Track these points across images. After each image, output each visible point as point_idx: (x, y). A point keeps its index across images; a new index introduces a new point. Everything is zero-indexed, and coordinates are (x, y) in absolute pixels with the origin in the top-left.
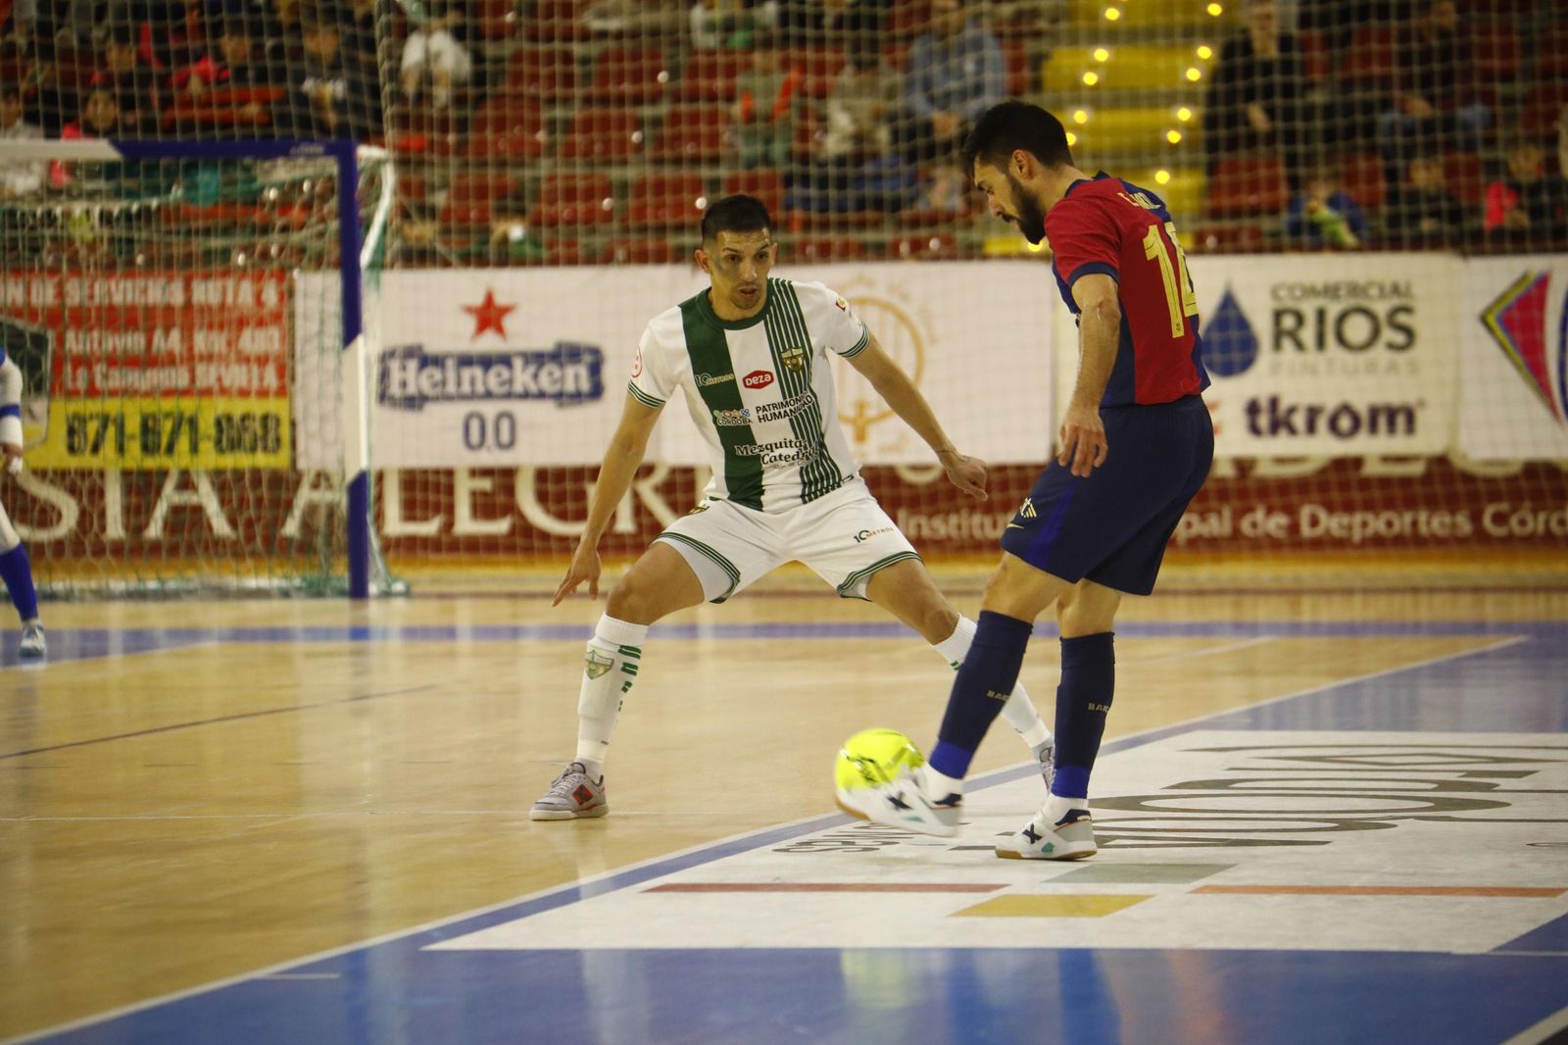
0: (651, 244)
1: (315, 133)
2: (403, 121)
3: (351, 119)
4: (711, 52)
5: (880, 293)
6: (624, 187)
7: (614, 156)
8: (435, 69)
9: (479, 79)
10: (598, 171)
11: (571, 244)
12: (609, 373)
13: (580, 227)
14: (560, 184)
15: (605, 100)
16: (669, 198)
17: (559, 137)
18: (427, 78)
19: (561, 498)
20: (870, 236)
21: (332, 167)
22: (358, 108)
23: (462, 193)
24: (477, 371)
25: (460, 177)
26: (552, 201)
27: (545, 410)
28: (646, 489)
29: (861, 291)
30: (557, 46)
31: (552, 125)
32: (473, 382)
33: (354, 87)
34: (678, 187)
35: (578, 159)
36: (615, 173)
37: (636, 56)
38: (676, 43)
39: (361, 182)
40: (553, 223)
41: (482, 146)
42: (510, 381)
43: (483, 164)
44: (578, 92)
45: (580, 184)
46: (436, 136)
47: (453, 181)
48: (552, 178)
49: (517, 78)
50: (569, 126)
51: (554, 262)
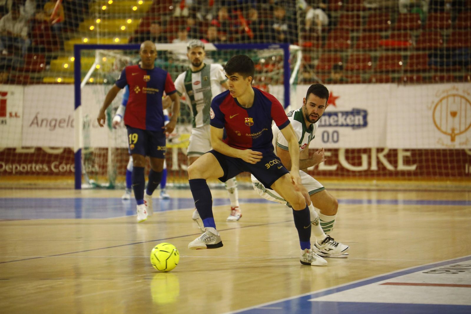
0: (384, 76)
1: (277, 42)
2: (305, 38)
3: (288, 37)
4: (405, 14)
5: (461, 93)
6: (375, 58)
7: (373, 48)
8: (316, 20)
9: (330, 24)
10: (367, 53)
11: (358, 76)
12: (369, 118)
13: (361, 71)
14: (355, 57)
15: (370, 30)
16: (390, 62)
17: (355, 42)
18: (314, 23)
19: (353, 158)
20: (457, 74)
21: (281, 52)
22: (291, 33)
23: (323, 60)
24: (327, 118)
25: (323, 55)
26: (352, 63)
27: (349, 130)
28: (381, 156)
29: (454, 92)
30: (355, 13)
31: (352, 39)
32: (325, 121)
33: (290, 27)
34: (393, 58)
35: (361, 49)
36: (373, 54)
37: (381, 16)
38: (394, 11)
39: (291, 57)
40: (352, 70)
41: (330, 45)
42: (337, 121)
43: (330, 51)
44: (361, 27)
45: (361, 57)
46: (315, 42)
47: (320, 56)
48: (352, 55)
49: (342, 23)
50: (358, 38)
51: (352, 82)
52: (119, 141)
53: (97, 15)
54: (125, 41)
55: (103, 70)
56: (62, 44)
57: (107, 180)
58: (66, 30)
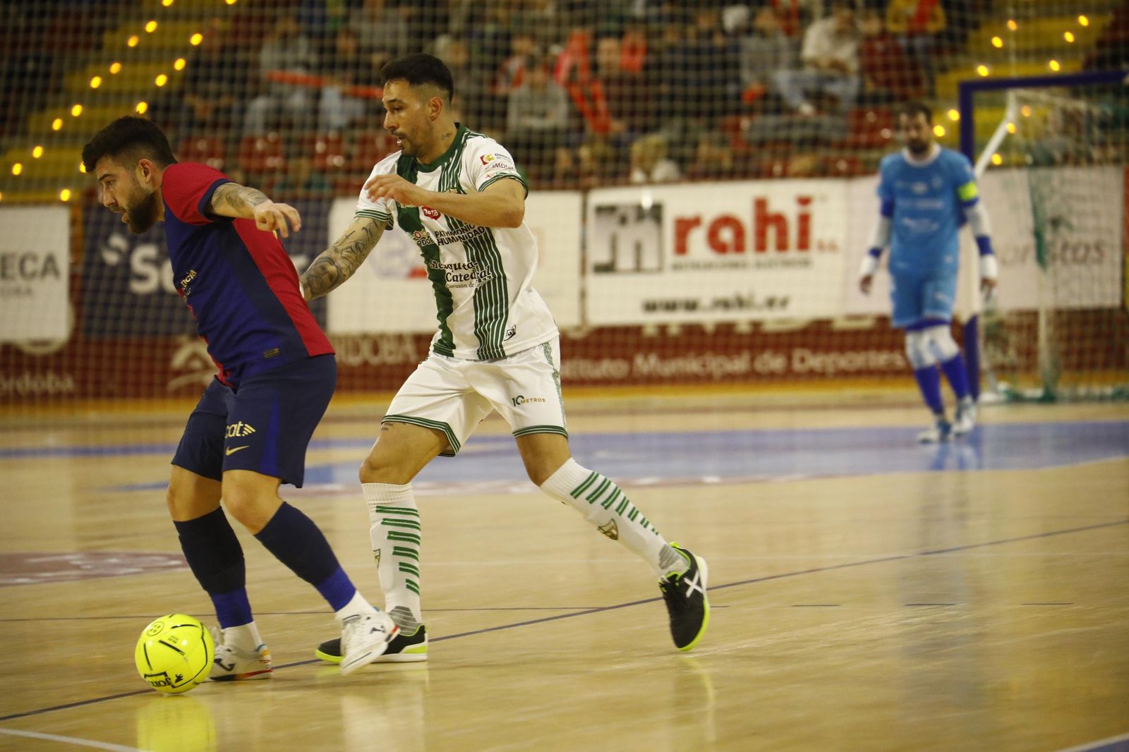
52: (1063, 293)
53: (1011, 11)
54: (1075, 67)
55: (1025, 134)
56: (932, 81)
57: (1036, 384)
58: (939, 51)
